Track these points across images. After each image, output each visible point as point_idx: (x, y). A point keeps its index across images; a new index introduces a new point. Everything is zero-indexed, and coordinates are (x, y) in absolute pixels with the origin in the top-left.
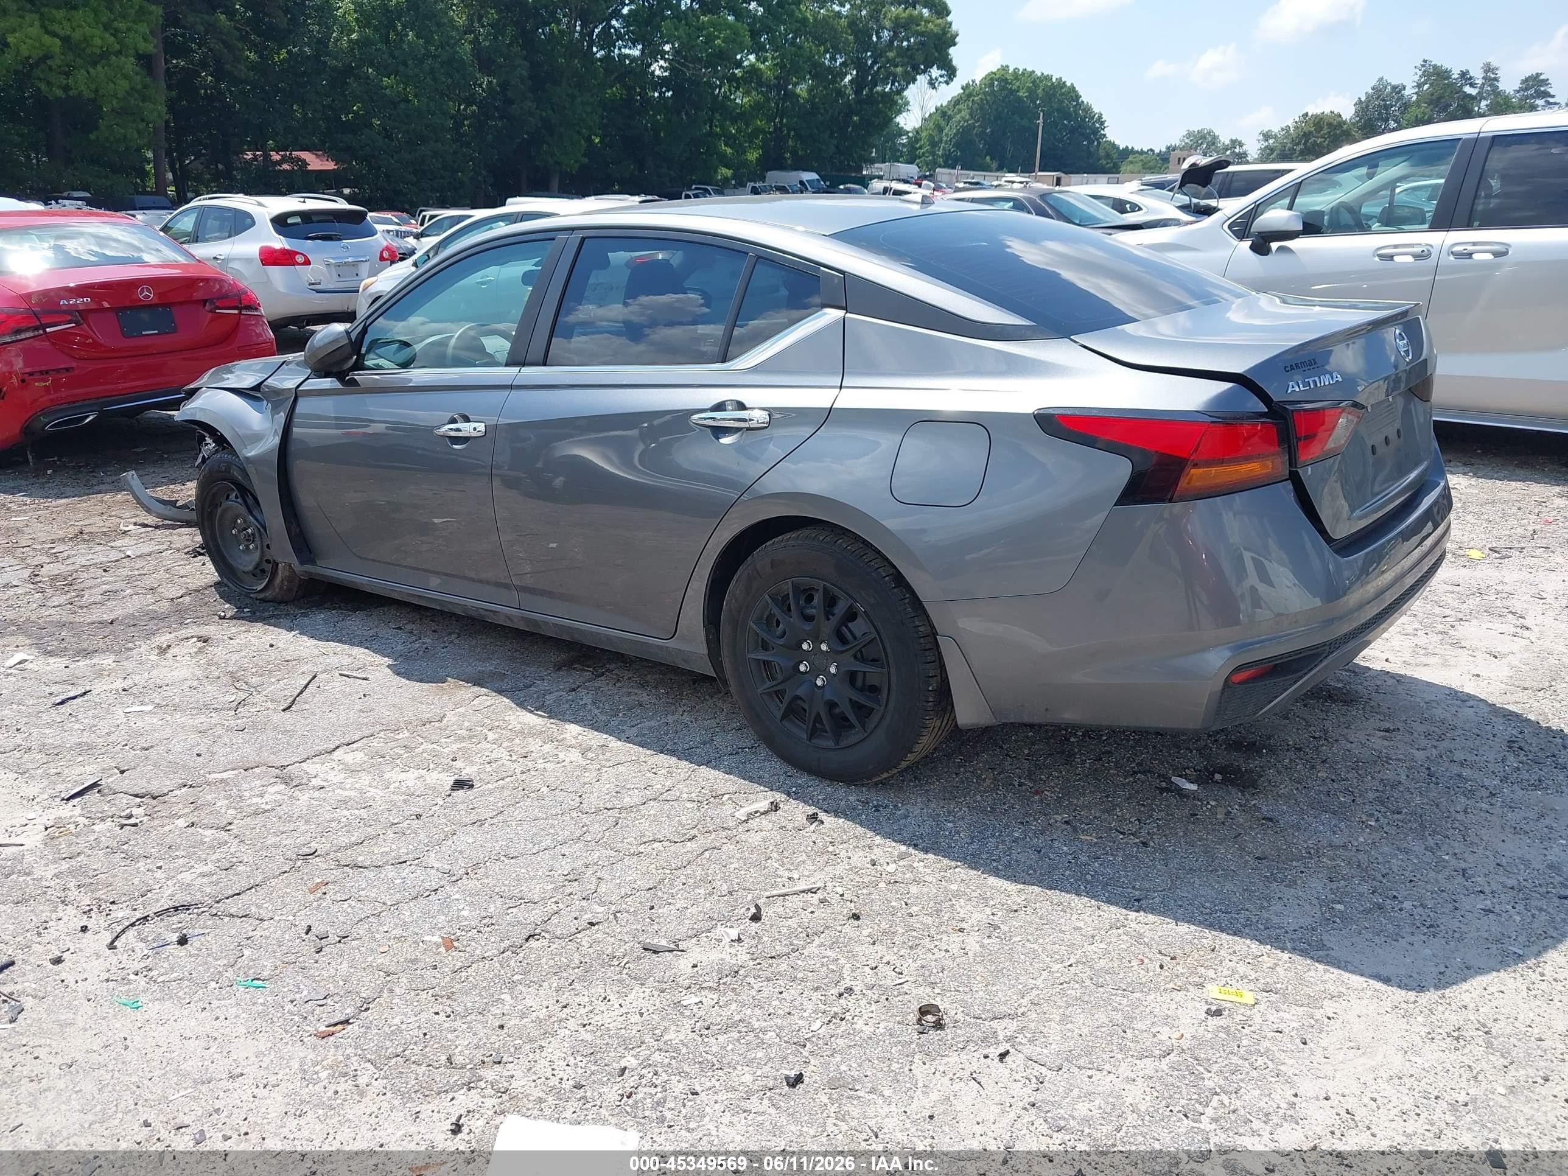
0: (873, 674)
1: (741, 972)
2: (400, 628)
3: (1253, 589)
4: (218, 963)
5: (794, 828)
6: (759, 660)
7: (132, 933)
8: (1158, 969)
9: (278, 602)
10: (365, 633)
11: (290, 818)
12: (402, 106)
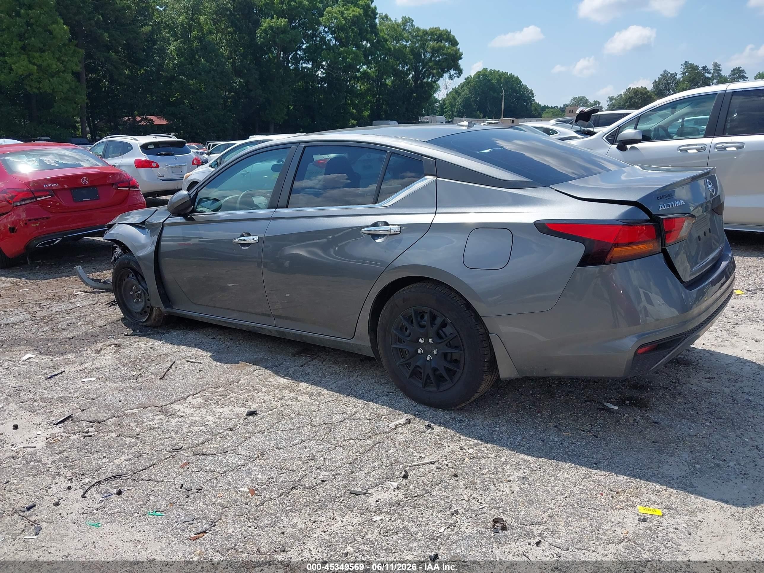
0: (456, 354)
1: (401, 504)
2: (214, 338)
3: (645, 308)
4: (138, 503)
5: (419, 432)
6: (397, 348)
7: (93, 489)
8: (611, 499)
9: (153, 327)
10: (197, 341)
11: (168, 431)
12: (199, 93)
